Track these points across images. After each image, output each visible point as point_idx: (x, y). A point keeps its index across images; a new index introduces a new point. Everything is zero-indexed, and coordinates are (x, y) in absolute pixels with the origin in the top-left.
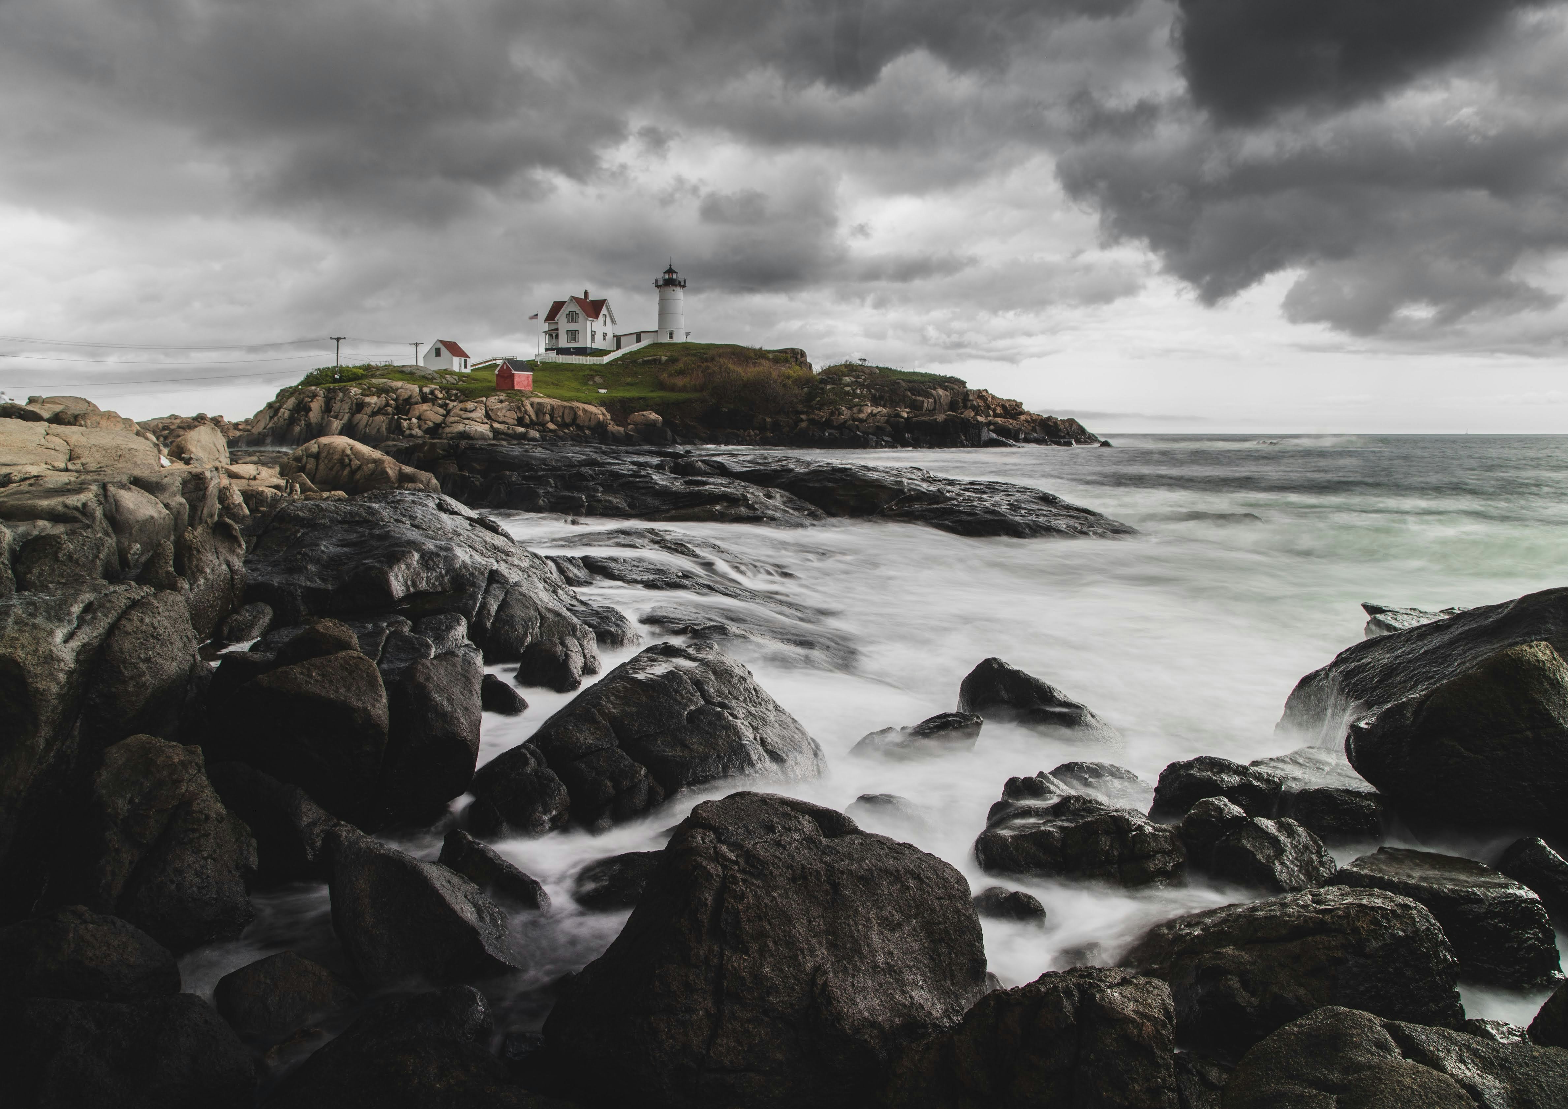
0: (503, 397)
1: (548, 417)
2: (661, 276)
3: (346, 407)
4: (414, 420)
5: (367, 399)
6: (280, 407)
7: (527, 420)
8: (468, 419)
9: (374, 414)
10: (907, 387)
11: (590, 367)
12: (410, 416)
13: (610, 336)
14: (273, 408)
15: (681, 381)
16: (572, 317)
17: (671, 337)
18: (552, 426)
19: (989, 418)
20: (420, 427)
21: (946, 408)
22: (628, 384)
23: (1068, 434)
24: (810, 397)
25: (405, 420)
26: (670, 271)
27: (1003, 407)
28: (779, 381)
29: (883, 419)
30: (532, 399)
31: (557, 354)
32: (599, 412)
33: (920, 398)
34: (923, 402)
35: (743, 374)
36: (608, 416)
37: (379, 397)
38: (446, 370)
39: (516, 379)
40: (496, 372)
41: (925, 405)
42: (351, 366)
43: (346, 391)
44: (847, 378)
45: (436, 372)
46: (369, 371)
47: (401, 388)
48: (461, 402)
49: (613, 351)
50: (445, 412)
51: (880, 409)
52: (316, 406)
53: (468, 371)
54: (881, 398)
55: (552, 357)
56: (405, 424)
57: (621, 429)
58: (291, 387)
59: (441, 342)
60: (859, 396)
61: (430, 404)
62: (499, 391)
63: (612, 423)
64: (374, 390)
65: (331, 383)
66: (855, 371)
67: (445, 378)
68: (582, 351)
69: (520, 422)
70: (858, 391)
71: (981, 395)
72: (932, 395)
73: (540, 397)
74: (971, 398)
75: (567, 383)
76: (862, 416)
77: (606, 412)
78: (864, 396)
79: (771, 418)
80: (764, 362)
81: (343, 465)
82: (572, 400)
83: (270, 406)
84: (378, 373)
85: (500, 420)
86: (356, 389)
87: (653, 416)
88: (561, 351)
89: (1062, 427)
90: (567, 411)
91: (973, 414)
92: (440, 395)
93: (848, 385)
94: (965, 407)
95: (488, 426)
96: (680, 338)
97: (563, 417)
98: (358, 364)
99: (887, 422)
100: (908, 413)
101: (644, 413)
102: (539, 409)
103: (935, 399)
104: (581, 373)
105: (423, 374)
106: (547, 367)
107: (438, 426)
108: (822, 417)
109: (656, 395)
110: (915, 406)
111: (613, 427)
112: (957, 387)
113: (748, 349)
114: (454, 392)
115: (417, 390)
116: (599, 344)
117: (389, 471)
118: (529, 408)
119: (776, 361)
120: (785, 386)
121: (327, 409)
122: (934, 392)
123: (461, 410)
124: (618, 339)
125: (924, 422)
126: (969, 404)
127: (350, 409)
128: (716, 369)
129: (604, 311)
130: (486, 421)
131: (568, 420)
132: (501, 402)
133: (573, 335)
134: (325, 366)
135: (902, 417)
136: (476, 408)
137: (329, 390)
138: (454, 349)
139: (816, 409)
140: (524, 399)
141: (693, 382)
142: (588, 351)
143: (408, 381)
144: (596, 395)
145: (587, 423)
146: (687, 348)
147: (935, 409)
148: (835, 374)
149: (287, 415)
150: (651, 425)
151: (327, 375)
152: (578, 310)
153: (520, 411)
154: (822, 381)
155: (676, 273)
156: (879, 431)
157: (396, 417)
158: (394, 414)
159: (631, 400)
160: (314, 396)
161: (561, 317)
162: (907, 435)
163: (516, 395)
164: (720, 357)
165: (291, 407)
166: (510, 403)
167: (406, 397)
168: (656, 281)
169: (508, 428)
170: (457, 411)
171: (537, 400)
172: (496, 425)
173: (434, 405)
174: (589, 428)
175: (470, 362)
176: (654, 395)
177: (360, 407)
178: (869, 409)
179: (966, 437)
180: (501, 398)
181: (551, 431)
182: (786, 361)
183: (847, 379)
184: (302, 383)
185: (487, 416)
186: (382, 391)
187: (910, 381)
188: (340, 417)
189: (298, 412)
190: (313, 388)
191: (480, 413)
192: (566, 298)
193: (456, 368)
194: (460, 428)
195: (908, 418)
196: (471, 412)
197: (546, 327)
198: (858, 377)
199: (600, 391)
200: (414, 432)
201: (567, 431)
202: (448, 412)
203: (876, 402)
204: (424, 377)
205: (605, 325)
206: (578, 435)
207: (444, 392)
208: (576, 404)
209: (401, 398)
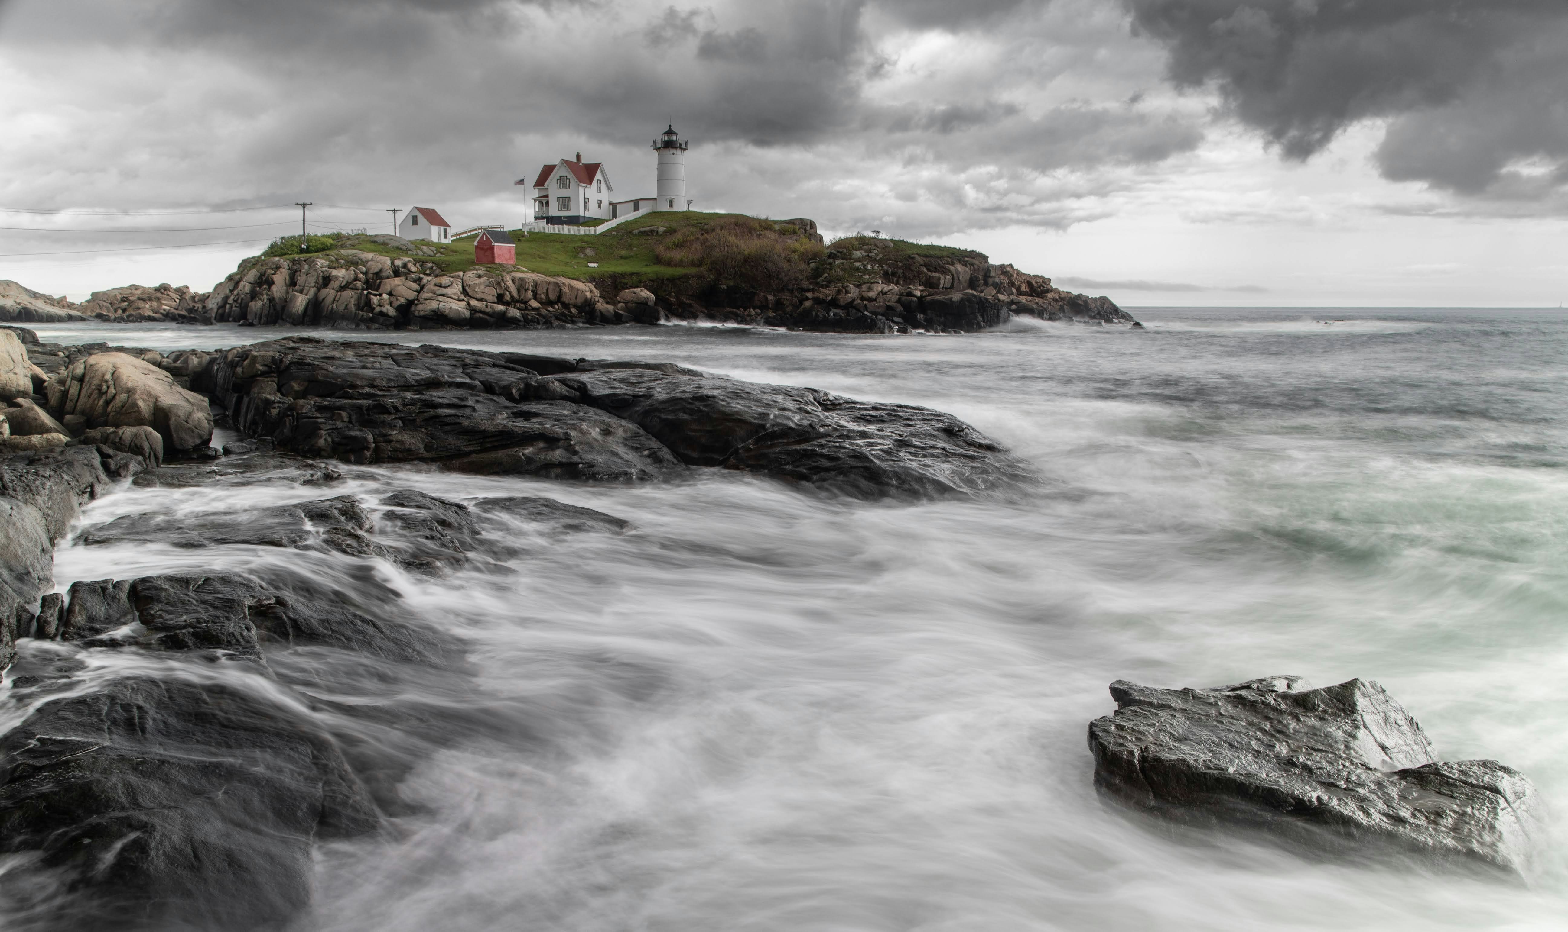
0: (482, 270)
1: (530, 294)
2: (661, 139)
3: (312, 280)
4: (385, 296)
5: (335, 272)
6: (241, 280)
7: (508, 297)
8: (443, 295)
9: (342, 288)
10: (922, 262)
11: (581, 238)
12: (380, 291)
13: (605, 203)
14: (233, 280)
15: (678, 255)
16: (563, 182)
17: (671, 206)
18: (534, 304)
19: (1012, 297)
20: (391, 304)
21: (966, 285)
22: (621, 257)
23: (1099, 313)
24: (816, 274)
25: (375, 295)
26: (670, 132)
27: (1029, 284)
28: (784, 256)
29: (895, 298)
30: (513, 274)
31: (547, 223)
32: (587, 290)
33: (937, 275)
34: (939, 279)
35: (744, 247)
36: (597, 293)
37: (347, 270)
38: (423, 240)
39: (497, 252)
40: (476, 244)
41: (942, 282)
42: (319, 235)
43: (311, 263)
44: (858, 252)
45: (411, 242)
46: (339, 240)
47: (372, 260)
48: (437, 276)
49: (607, 221)
50: (418, 288)
51: (892, 286)
52: (280, 279)
53: (448, 241)
54: (894, 274)
55: (542, 226)
56: (375, 300)
57: (611, 308)
58: (254, 258)
59: (418, 209)
60: (870, 273)
61: (403, 278)
62: (478, 264)
63: (601, 300)
64: (343, 262)
65: (297, 253)
66: (867, 244)
67: (421, 250)
68: (574, 221)
69: (500, 299)
70: (869, 267)
71: (1005, 270)
72: (950, 271)
73: (523, 272)
74: (992, 274)
75: (555, 256)
76: (872, 294)
77: (594, 289)
78: (876, 273)
79: (774, 295)
80: (769, 233)
81: (101, 393)
82: (558, 275)
83: (230, 278)
84: (349, 242)
85: (478, 296)
86: (323, 261)
87: (645, 294)
88: (551, 220)
89: (1092, 306)
90: (551, 288)
91: (994, 292)
92: (413, 269)
93: (858, 260)
94: (986, 284)
95: (464, 303)
96: (681, 207)
97: (547, 295)
98: (328, 232)
99: (899, 301)
100: (921, 291)
101: (635, 290)
102: (521, 285)
103: (953, 275)
104: (571, 245)
105: (397, 244)
106: (535, 238)
107: (410, 303)
108: (827, 296)
109: (652, 270)
110: (930, 284)
111: (602, 306)
112: (977, 262)
113: (753, 219)
114: (430, 265)
115: (389, 262)
116: (593, 212)
117: (141, 403)
118: (510, 283)
119: (783, 233)
120: (789, 261)
121: (292, 282)
122: (952, 268)
123: (436, 285)
124: (614, 206)
125: (939, 301)
126: (990, 281)
127: (316, 282)
128: (716, 242)
129: (598, 176)
130: (462, 297)
131: (552, 297)
132: (480, 276)
133: (564, 202)
134: (291, 234)
135: (915, 296)
136: (452, 283)
137: (294, 261)
138: (433, 217)
139: (822, 287)
140: (504, 274)
141: (691, 257)
142: (581, 220)
143: (380, 252)
144: (584, 269)
145: (573, 301)
146: (688, 218)
147: (952, 287)
148: (845, 247)
149: (248, 288)
150: (642, 304)
151: (292, 245)
152: (570, 175)
153: (500, 287)
154: (831, 256)
155: (676, 134)
156: (889, 312)
157: (365, 292)
158: (363, 289)
159: (623, 275)
160: (278, 268)
161: (551, 183)
162: (920, 316)
163: (496, 269)
164: (722, 228)
165: (252, 280)
166: (489, 278)
167: (376, 270)
168: (655, 142)
169: (487, 306)
170: (431, 286)
171: (519, 275)
172: (474, 303)
173: (407, 279)
174: (575, 306)
175: (451, 231)
176: (649, 270)
177: (327, 280)
178: (879, 287)
179: (983, 318)
180: (480, 272)
181: (534, 309)
182: (794, 232)
183: (858, 254)
184: (265, 254)
185: (465, 292)
186: (351, 263)
187: (926, 256)
188: (305, 292)
189: (260, 286)
190: (277, 259)
191: (455, 290)
192: (556, 162)
193: (435, 238)
194: (434, 305)
195: (920, 298)
196: (446, 287)
197: (536, 193)
198: (870, 251)
199: (590, 265)
200: (384, 310)
201: (551, 309)
202: (422, 288)
203: (888, 277)
204: (397, 248)
205: (600, 191)
206: (563, 314)
207: (418, 265)
208: (562, 280)
209: (372, 271)
